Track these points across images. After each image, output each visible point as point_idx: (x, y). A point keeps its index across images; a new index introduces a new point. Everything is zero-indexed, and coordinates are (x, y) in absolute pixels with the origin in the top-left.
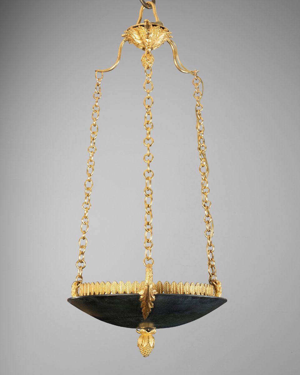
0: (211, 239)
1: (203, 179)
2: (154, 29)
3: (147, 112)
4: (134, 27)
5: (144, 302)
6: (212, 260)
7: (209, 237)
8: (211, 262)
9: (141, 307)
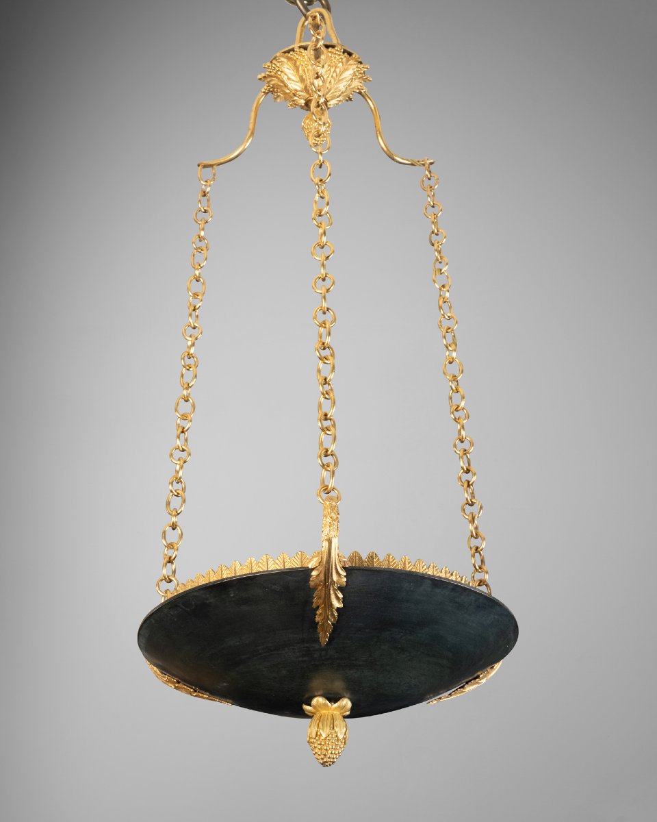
0: (476, 522)
1: (452, 389)
2: (330, 55)
3: (318, 192)
4: (285, 52)
5: (320, 588)
6: (480, 568)
7: (471, 515)
8: (477, 573)
9: (314, 606)
